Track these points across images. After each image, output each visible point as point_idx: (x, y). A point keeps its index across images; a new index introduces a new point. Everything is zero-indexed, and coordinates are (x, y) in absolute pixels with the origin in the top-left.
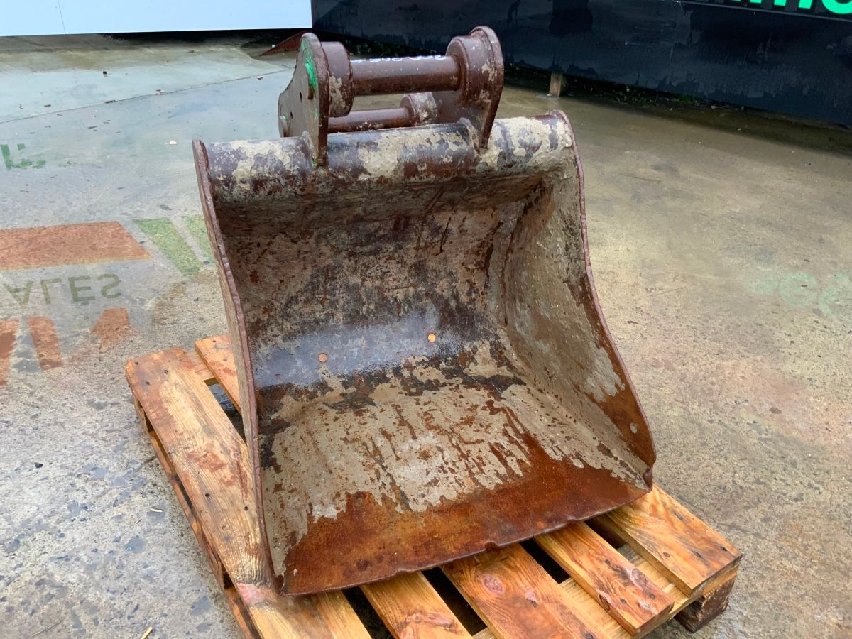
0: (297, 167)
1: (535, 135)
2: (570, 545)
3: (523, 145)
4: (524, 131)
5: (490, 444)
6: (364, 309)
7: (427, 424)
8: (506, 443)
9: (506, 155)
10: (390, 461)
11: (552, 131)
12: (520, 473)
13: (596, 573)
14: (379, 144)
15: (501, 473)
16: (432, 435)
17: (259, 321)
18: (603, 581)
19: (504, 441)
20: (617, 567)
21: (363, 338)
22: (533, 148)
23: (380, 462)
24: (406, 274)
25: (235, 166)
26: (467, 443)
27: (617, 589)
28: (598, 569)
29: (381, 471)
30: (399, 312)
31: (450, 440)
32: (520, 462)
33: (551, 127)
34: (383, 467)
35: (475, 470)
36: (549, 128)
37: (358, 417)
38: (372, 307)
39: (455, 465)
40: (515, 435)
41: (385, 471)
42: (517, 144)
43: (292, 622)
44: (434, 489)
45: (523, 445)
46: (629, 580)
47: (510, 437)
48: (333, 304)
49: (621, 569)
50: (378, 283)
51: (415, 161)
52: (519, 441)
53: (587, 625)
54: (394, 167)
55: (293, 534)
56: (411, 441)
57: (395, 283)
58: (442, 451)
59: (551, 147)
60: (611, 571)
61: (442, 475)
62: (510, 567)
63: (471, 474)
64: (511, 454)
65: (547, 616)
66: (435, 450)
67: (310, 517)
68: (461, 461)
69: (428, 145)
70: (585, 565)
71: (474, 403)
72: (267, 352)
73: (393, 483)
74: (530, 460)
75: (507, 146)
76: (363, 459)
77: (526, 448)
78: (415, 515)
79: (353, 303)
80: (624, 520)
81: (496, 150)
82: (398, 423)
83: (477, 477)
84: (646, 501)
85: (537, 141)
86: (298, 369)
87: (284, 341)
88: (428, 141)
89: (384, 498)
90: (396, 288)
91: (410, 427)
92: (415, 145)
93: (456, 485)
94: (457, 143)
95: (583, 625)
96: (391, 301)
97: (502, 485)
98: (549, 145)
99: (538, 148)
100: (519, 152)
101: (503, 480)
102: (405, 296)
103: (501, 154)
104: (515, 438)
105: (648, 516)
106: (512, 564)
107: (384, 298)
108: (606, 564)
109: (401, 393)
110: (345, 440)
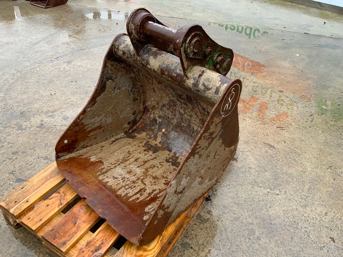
0: (133, 53)
1: (211, 84)
2: (107, 229)
3: (204, 85)
4: (208, 80)
5: (145, 187)
6: (183, 124)
7: (148, 168)
8: (148, 192)
9: (196, 85)
10: (123, 165)
11: (220, 86)
12: (130, 200)
13: (95, 240)
14: (158, 57)
15: (128, 195)
16: (142, 171)
17: (155, 106)
18: (92, 243)
19: (148, 191)
20: (101, 247)
21: (177, 133)
22: (207, 89)
23: (122, 163)
24: (199, 121)
25: (121, 45)
26: (142, 181)
27: (89, 249)
28: (97, 241)
29: (117, 164)
30: (193, 134)
31: (141, 176)
32: (138, 199)
33: (221, 84)
34: (119, 164)
35: (127, 187)
36: (220, 84)
37: (143, 151)
38: (185, 125)
39: (127, 181)
40: (154, 194)
41: (118, 165)
42: (201, 83)
43: (55, 169)
44: (112, 179)
45: (149, 197)
46: (95, 252)
47: (153, 192)
48: (175, 115)
49: (100, 249)
50: (189, 117)
51: (164, 69)
52: (152, 196)
53: (69, 242)
54: (157, 68)
55: (83, 155)
56: (136, 167)
57: (195, 122)
58: (134, 175)
59: (215, 92)
60: (98, 245)
61: (120, 179)
62: (90, 213)
63: (124, 186)
64: (141, 195)
65: (71, 229)
66: (134, 174)
67: (90, 156)
68: (131, 182)
69: (171, 65)
70: (98, 236)
71: (168, 177)
72: (152, 117)
73: (111, 169)
74: (140, 201)
75: (197, 82)
76: (121, 158)
77: (148, 199)
78: (97, 177)
79: (180, 119)
80: (128, 245)
81: (193, 81)
82: (145, 161)
83: (123, 188)
84: (144, 252)
85: (210, 87)
86: (155, 128)
87: (158, 117)
88: (172, 64)
89: (103, 169)
90: (195, 124)
91: (144, 164)
92: (167, 64)
93: (116, 184)
94: (180, 70)
95: (69, 241)
96: (192, 128)
97: (121, 196)
98: (214, 91)
99: (209, 90)
100: (201, 87)
101: (124, 196)
102: (197, 129)
103: (194, 83)
104: (153, 194)
105: (134, 254)
106: (92, 213)
107: (190, 125)
108: (101, 243)
109: (166, 158)
110: (129, 151)
